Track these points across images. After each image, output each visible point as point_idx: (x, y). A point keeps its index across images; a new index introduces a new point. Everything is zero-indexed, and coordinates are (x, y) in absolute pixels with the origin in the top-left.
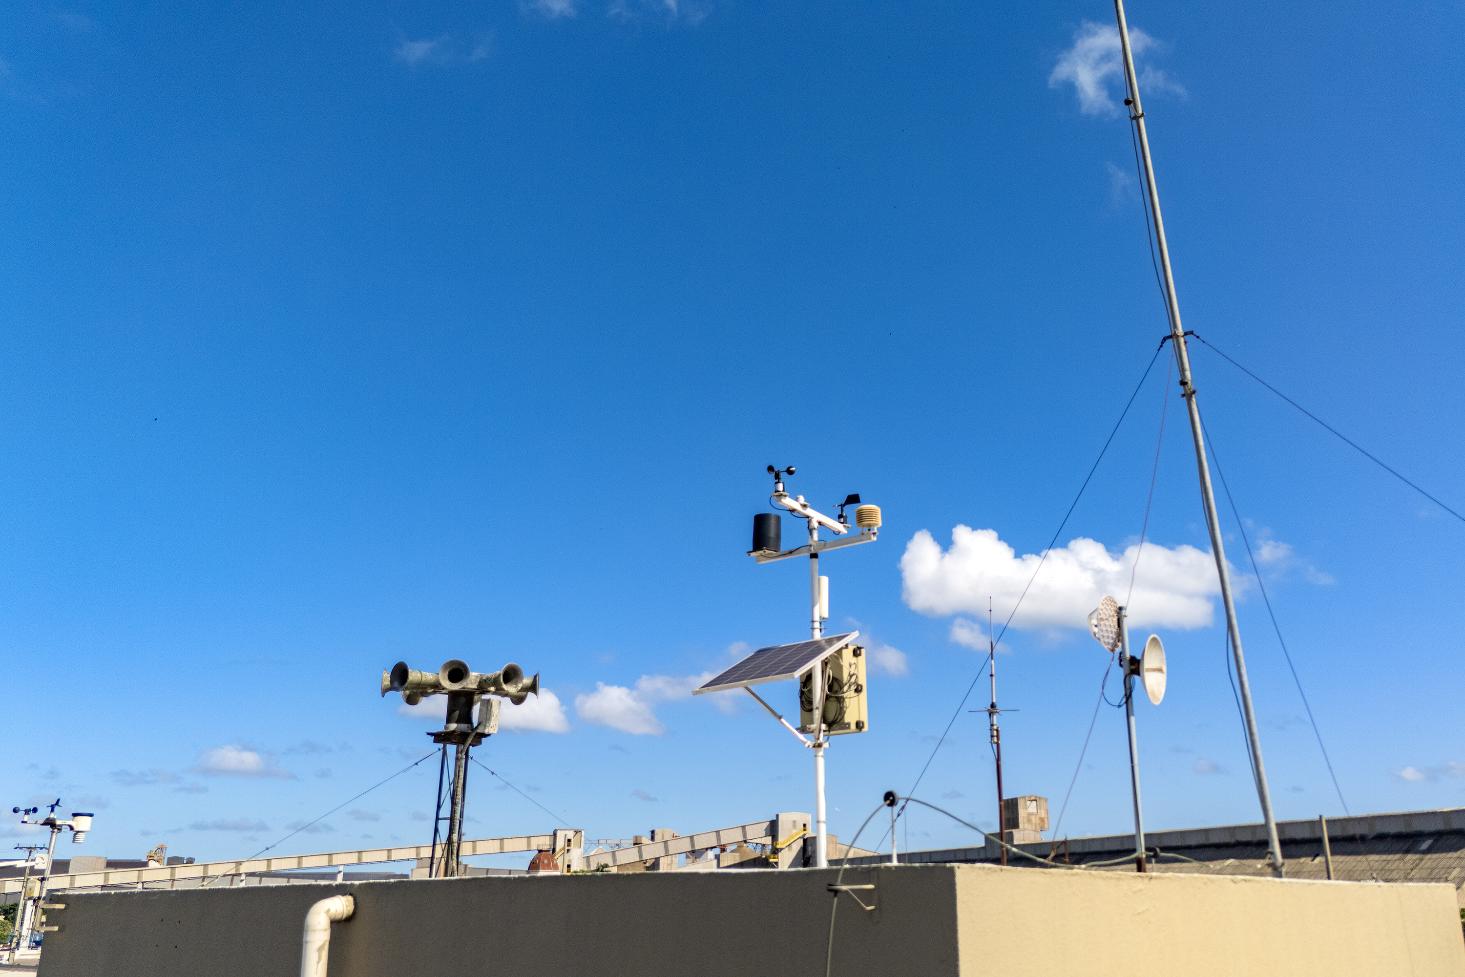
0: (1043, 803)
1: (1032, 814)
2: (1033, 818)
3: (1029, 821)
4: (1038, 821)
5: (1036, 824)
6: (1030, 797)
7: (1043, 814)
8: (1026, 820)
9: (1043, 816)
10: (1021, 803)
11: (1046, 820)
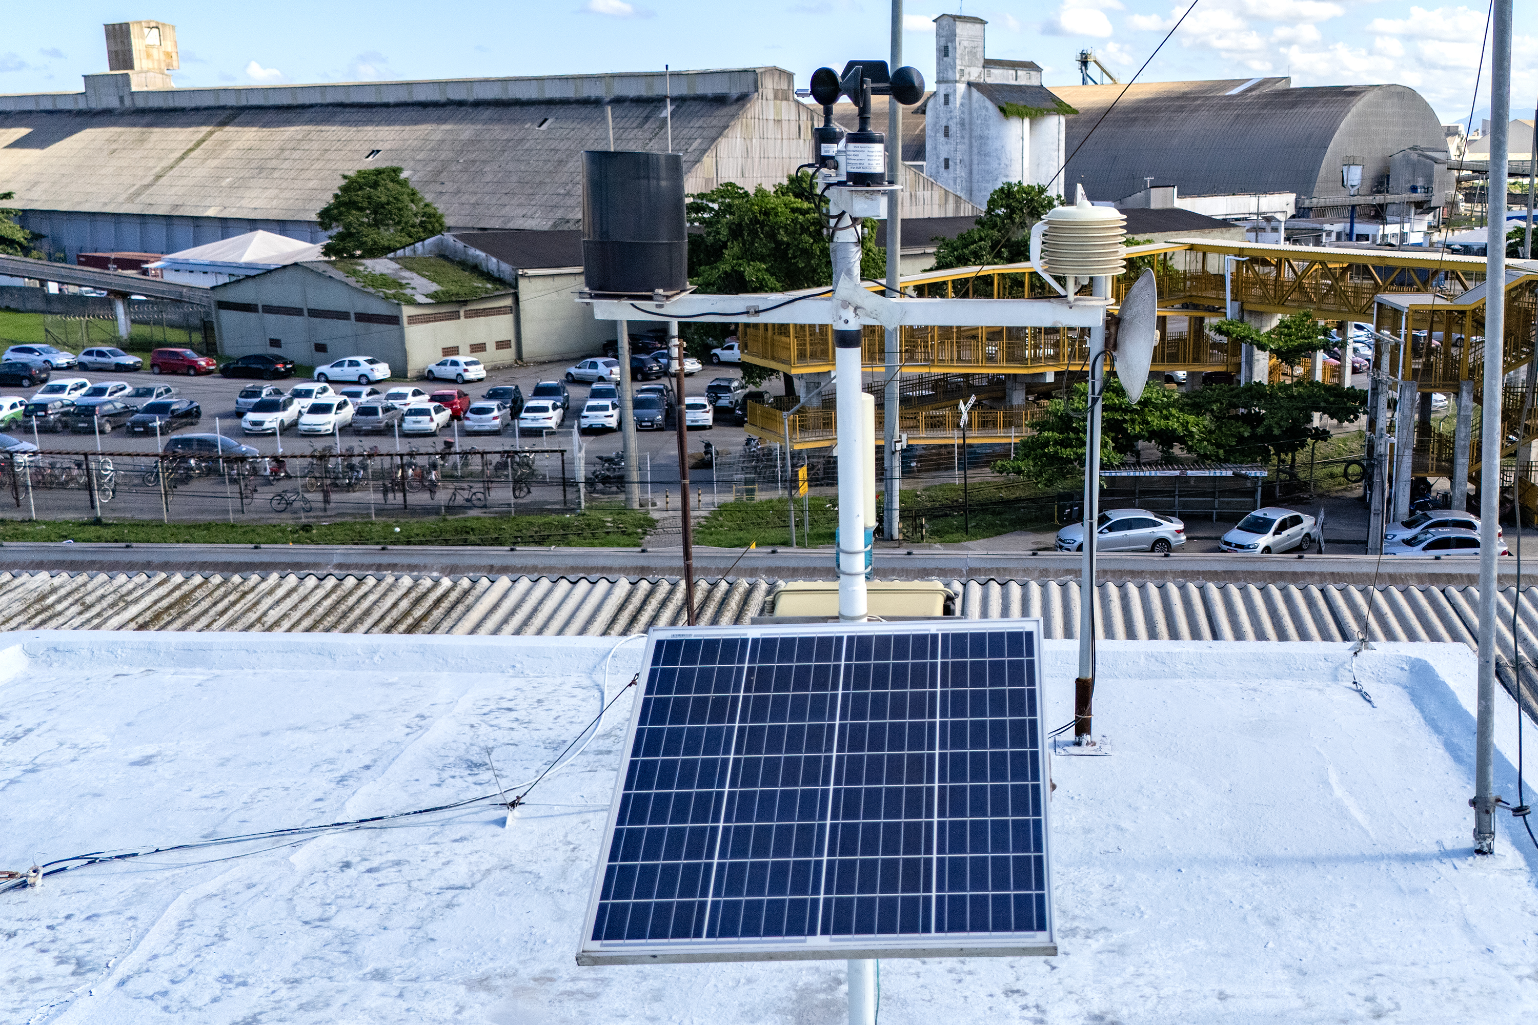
0: (168, 32)
1: (153, 46)
2: (155, 52)
3: (149, 56)
4: (162, 57)
5: (159, 61)
6: (148, 22)
7: (168, 46)
8: (143, 55)
9: (169, 49)
10: (134, 31)
11: (174, 55)
